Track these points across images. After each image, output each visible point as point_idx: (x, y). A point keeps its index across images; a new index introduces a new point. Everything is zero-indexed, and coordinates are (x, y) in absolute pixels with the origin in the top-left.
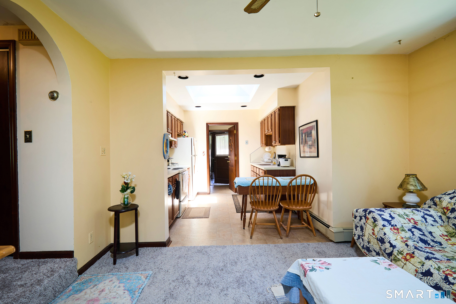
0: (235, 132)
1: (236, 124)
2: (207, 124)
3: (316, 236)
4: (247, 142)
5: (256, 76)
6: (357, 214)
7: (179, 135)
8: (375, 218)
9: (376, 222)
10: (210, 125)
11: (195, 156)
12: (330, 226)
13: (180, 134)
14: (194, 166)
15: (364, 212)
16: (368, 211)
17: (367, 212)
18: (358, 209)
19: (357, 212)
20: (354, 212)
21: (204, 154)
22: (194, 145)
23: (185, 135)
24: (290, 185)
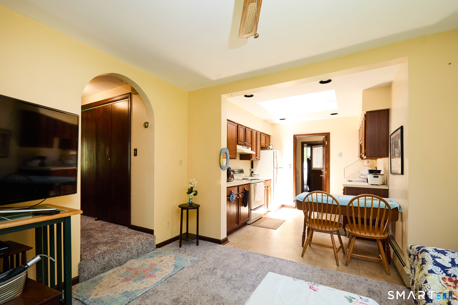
0: (326, 144)
1: (328, 134)
2: (294, 136)
3: (389, 275)
4: (340, 155)
5: (322, 82)
6: (411, 251)
7: (262, 148)
8: (424, 260)
9: (423, 265)
10: (297, 137)
11: (277, 168)
12: (406, 266)
13: (266, 146)
14: (276, 178)
15: (417, 250)
16: (422, 249)
17: (420, 251)
18: (413, 245)
19: (411, 248)
20: (408, 248)
21: (290, 166)
22: (276, 158)
23: (269, 148)
24: (351, 205)
